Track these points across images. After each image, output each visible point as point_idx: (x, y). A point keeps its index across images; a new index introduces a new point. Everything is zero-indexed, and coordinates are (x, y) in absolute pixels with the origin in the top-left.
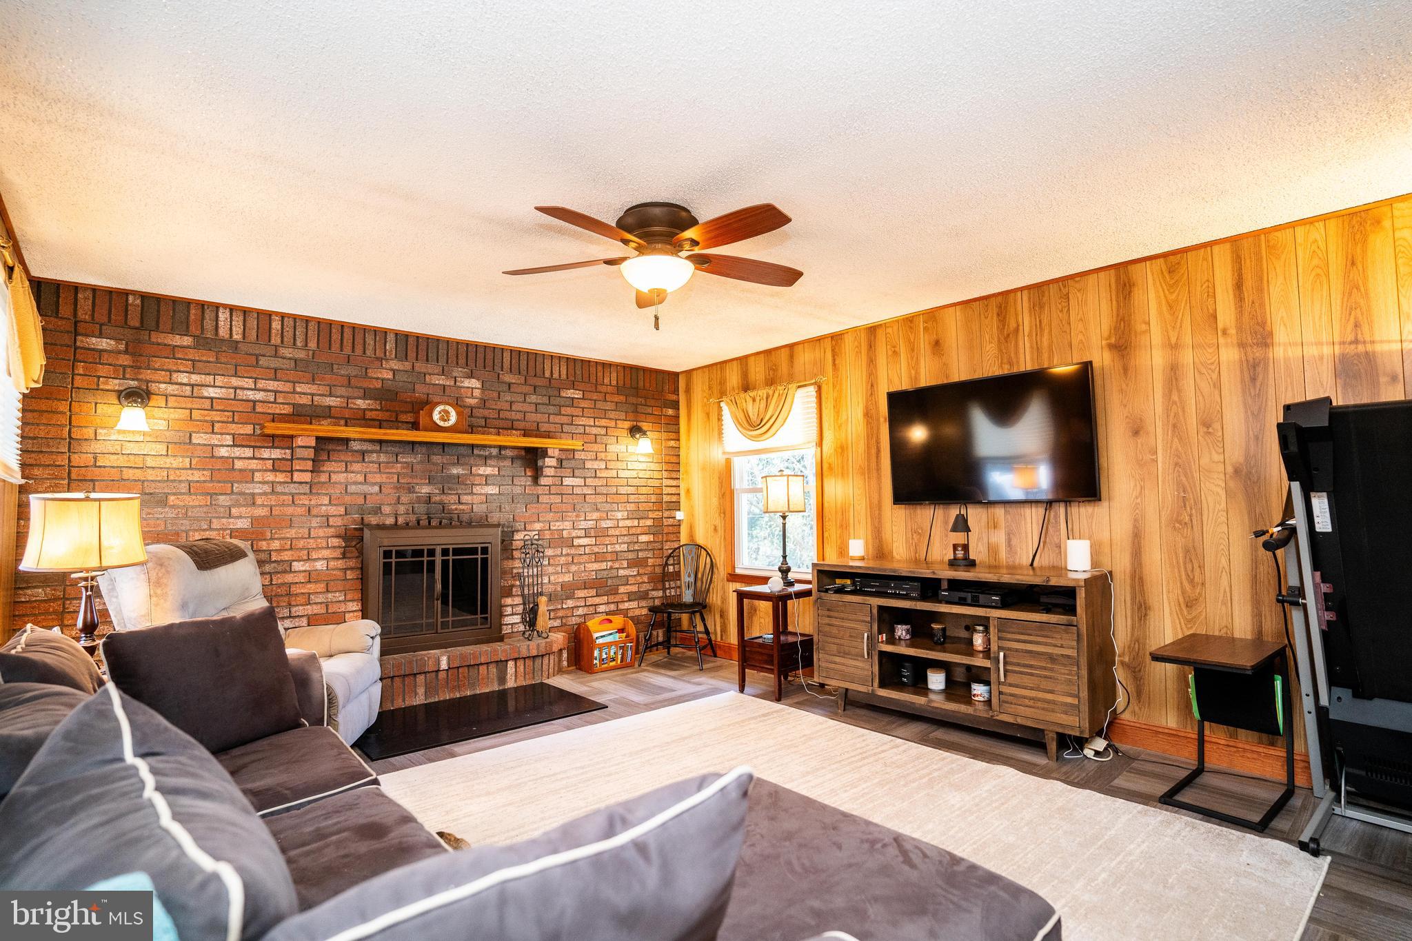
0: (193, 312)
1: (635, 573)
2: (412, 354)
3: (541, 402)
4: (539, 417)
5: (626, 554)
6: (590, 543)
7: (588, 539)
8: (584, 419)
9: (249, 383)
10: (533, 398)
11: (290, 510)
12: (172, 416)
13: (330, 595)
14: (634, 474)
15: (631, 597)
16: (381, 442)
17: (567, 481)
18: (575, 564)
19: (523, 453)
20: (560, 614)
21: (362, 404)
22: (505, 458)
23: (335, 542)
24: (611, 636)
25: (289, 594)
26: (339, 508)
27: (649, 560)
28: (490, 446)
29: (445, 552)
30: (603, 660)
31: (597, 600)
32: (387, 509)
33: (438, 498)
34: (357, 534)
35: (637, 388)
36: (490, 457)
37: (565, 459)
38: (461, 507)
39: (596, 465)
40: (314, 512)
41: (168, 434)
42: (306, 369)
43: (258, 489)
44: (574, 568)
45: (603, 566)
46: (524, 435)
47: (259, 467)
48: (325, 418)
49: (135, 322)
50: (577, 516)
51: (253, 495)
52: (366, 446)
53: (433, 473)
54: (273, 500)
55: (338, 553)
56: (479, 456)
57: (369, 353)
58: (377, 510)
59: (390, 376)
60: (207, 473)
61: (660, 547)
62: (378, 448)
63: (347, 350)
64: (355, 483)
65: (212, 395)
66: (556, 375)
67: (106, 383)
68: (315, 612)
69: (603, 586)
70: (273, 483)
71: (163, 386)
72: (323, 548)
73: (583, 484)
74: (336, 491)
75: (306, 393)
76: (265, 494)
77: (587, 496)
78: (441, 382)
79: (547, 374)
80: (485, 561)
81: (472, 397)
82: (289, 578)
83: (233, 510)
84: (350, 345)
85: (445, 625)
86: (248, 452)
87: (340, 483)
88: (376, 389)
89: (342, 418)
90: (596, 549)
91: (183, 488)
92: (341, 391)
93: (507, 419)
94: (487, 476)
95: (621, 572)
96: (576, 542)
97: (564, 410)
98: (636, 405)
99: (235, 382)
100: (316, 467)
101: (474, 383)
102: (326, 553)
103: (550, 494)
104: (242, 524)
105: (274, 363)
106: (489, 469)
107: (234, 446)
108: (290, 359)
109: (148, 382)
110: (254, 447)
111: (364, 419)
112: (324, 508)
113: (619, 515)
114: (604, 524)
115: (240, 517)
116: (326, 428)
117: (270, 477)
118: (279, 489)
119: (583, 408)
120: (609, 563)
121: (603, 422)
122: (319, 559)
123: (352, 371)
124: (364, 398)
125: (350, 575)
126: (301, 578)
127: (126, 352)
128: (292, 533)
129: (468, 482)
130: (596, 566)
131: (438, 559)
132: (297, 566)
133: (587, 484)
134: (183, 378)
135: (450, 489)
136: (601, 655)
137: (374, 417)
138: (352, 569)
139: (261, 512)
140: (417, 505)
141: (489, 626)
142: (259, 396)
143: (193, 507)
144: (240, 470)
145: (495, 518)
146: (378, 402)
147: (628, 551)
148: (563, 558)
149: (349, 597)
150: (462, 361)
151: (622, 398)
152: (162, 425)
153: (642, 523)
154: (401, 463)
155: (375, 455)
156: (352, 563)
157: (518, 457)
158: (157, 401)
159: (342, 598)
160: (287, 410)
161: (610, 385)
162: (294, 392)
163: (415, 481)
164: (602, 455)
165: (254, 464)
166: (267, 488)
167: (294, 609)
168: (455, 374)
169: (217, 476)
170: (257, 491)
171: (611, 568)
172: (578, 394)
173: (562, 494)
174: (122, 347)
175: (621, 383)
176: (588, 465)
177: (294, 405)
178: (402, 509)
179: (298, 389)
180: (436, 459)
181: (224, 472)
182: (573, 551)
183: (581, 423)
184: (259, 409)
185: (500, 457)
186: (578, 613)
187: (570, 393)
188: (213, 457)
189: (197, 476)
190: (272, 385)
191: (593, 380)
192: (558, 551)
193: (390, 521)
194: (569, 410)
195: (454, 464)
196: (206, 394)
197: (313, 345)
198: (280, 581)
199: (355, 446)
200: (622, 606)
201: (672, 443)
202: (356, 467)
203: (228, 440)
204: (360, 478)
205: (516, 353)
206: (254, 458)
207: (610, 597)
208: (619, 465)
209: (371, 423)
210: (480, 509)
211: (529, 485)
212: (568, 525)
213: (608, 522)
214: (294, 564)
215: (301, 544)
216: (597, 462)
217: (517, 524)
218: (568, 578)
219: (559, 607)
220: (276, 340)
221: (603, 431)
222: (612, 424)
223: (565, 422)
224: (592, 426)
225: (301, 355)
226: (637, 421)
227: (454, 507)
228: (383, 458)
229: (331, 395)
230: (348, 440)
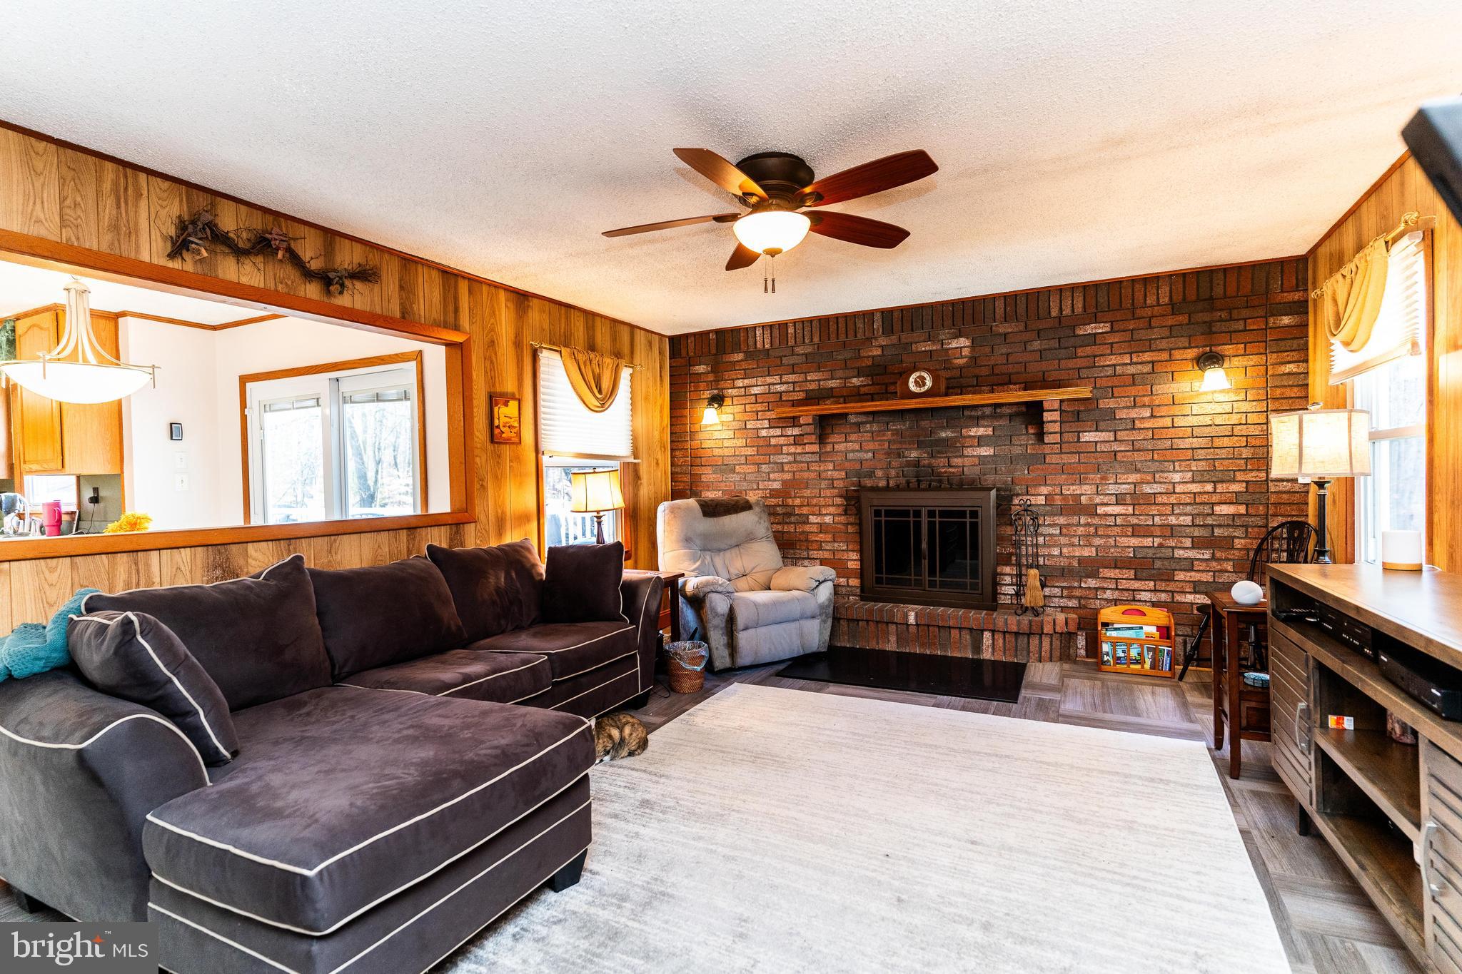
0: (742, 335)
1: (1206, 556)
2: (897, 326)
3: (1047, 347)
4: (1044, 366)
5: (1188, 530)
6: (1123, 512)
7: (1121, 507)
8: (1113, 357)
9: (776, 379)
10: (1037, 345)
11: (806, 475)
12: (736, 411)
13: (836, 545)
14: (1207, 420)
15: (1197, 587)
16: (873, 413)
17: (1086, 437)
18: (1101, 536)
19: (1024, 409)
20: (1077, 593)
21: (856, 381)
22: (1002, 416)
23: (838, 501)
24: (1131, 632)
25: (807, 540)
26: (841, 473)
27: (1236, 541)
28: (983, 406)
29: (931, 514)
30: (1119, 658)
31: (1136, 585)
32: (879, 473)
33: (926, 462)
34: (855, 494)
35: (1211, 298)
36: (983, 417)
37: (1085, 411)
38: (950, 470)
39: (1133, 414)
40: (823, 475)
41: (734, 423)
42: (814, 361)
43: (785, 459)
44: (1098, 541)
45: (1148, 542)
46: (1025, 389)
47: (785, 442)
48: (828, 398)
49: (714, 351)
50: (1102, 479)
51: (782, 463)
52: (864, 419)
53: (922, 439)
54: (795, 467)
55: (840, 510)
56: (971, 417)
57: (860, 335)
58: (871, 474)
59: (879, 352)
60: (755, 449)
61: (1260, 523)
62: (871, 419)
63: (842, 338)
64: (853, 451)
65: (757, 392)
66: (1067, 311)
67: (703, 394)
68: (826, 556)
69: (1143, 566)
70: (795, 454)
71: (730, 391)
72: (829, 506)
73: (1112, 439)
74: (839, 458)
75: (815, 379)
76: (790, 463)
77: (1118, 454)
78: (927, 348)
79: (1054, 313)
80: (974, 526)
81: (962, 357)
82: (807, 528)
83: (771, 475)
84: (844, 332)
85: (932, 584)
86: (778, 432)
87: (842, 452)
88: (869, 366)
89: (841, 397)
90: (1134, 521)
91: (743, 460)
92: (840, 373)
93: (1002, 374)
94: (979, 437)
95: (1179, 553)
96: (1100, 510)
97: (1080, 352)
98: (1210, 324)
99: (769, 380)
100: (822, 440)
101: (964, 342)
102: (832, 510)
103: (1061, 453)
104: (777, 485)
105: (792, 360)
106: (982, 429)
107: (770, 428)
108: (802, 354)
109: (723, 389)
110: (782, 427)
111: (859, 395)
112: (830, 473)
113: (1177, 477)
114: (1148, 489)
115: (775, 480)
116: (830, 408)
117: (792, 450)
118: (799, 458)
119: (1112, 344)
120: (1157, 541)
121: (1147, 357)
122: (827, 514)
123: (847, 354)
124: (858, 376)
125: (851, 529)
126: (814, 529)
127: (712, 372)
128: (808, 493)
129: (958, 445)
130: (1134, 542)
131: (924, 520)
132: (813, 519)
133: (1118, 438)
134: (739, 383)
135: (939, 452)
136: (1114, 651)
137: (867, 392)
138: (851, 524)
139: (788, 476)
140: (905, 469)
141: (980, 592)
142: (783, 388)
143: (749, 473)
144: (775, 446)
145: (990, 479)
146: (870, 378)
147: (1193, 525)
148: (1082, 529)
149: (851, 547)
150: (948, 322)
151: (1183, 319)
152: (730, 417)
153: (1220, 488)
154: (890, 430)
155: (868, 425)
156: (851, 519)
157: (1017, 414)
158: (728, 401)
159: (844, 548)
160: (801, 396)
161: (1158, 305)
162: (806, 381)
163: (904, 446)
164: (1146, 400)
165: (782, 441)
166: (791, 458)
167: (811, 553)
168: (941, 338)
169: (761, 451)
170: (785, 461)
171: (1161, 546)
172: (1102, 328)
173: (1079, 453)
174: (709, 369)
175: (1178, 298)
176: (1122, 414)
177: (806, 391)
178: (893, 473)
179: (809, 378)
180: (925, 424)
181: (765, 448)
182: (1096, 521)
183: (1108, 363)
184: (784, 398)
185: (995, 416)
186: (1105, 596)
187: (1090, 329)
188: (758, 437)
189: (750, 451)
190: (792, 378)
191: (1127, 304)
192: (1075, 520)
193: (882, 483)
194: (1088, 350)
195: (942, 428)
196: (753, 392)
197: (816, 340)
198: (801, 530)
199: (852, 419)
200: (1179, 598)
201: (1291, 368)
202: (853, 437)
203: (766, 424)
204: (857, 447)
205: (1011, 298)
206: (782, 436)
207: (1158, 583)
208: (1176, 410)
209: (866, 397)
210: (971, 471)
211: (1032, 444)
212: (1088, 489)
213: (1155, 486)
214: (810, 517)
215: (814, 501)
216: (1137, 410)
217: (1017, 487)
218: (1088, 552)
219: (1076, 584)
220: (791, 342)
221: (1147, 368)
222: (1165, 356)
223: (1083, 365)
224: (1127, 364)
225: (809, 349)
226: (1211, 346)
227: (943, 470)
228: (875, 427)
229: (832, 379)
230: (847, 414)
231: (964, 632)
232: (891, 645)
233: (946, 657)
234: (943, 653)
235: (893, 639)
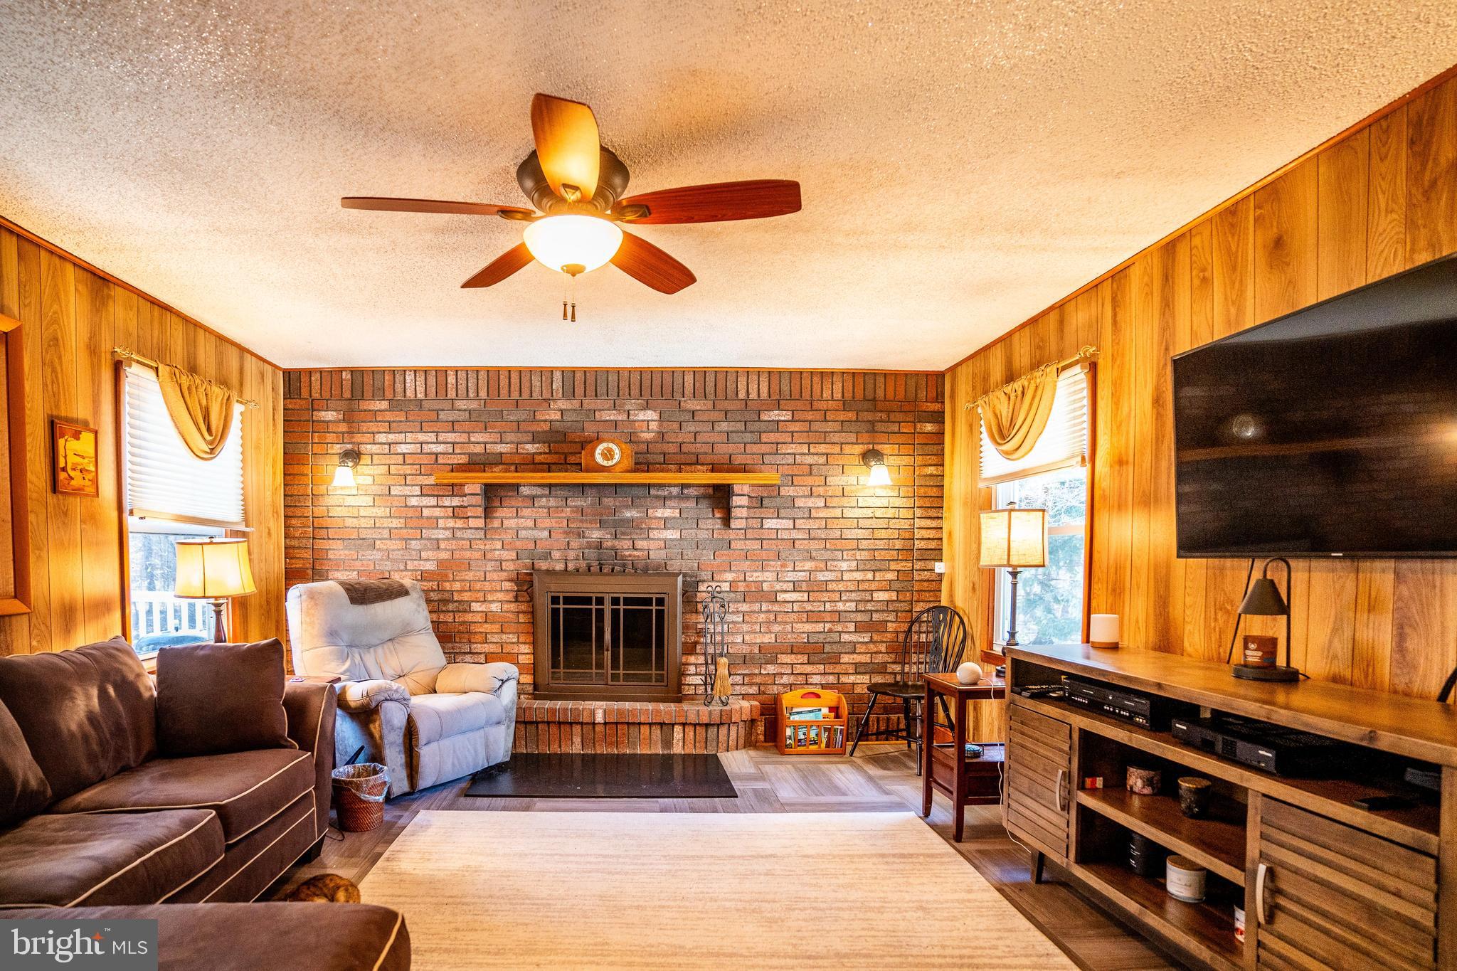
0: (387, 378)
1: (866, 640)
2: (579, 391)
3: (734, 429)
4: (730, 448)
5: (853, 616)
6: (800, 599)
7: (798, 594)
8: (794, 446)
9: (432, 437)
10: (724, 426)
11: (468, 554)
12: (376, 472)
13: (504, 636)
14: (869, 513)
15: (859, 669)
16: (550, 486)
17: (769, 524)
18: (779, 623)
19: (711, 491)
20: (758, 680)
21: (531, 448)
22: (688, 498)
23: (508, 585)
24: (811, 714)
25: (469, 632)
26: (511, 553)
27: (889, 624)
28: (670, 485)
29: (615, 601)
30: (800, 741)
31: (809, 669)
32: (556, 555)
33: (609, 544)
34: (528, 578)
35: (874, 400)
36: (670, 497)
37: (768, 497)
38: (636, 553)
39: (810, 503)
40: (489, 556)
41: (373, 487)
42: (482, 420)
43: (441, 534)
44: (776, 628)
45: (819, 627)
46: (712, 471)
47: (442, 515)
48: (496, 464)
49: (347, 395)
50: (782, 566)
51: (438, 540)
52: (538, 491)
53: (605, 517)
54: (453, 545)
55: (510, 597)
56: (657, 497)
57: (536, 395)
58: (547, 556)
59: (557, 416)
60: (402, 521)
61: (907, 609)
62: (547, 492)
63: (515, 395)
64: (525, 528)
65: (405, 451)
66: (753, 395)
67: (332, 448)
68: (492, 650)
69: (817, 652)
70: (453, 529)
71: (369, 446)
72: (496, 591)
73: (792, 527)
74: (508, 536)
75: (480, 442)
76: (447, 539)
77: (797, 542)
78: (612, 418)
79: (742, 395)
80: (660, 614)
81: (648, 431)
82: (469, 617)
83: (423, 554)
84: (517, 389)
85: (615, 677)
86: (433, 501)
87: (512, 529)
88: (546, 432)
89: (512, 464)
90: (809, 607)
91: (386, 534)
92: (510, 437)
93: (689, 453)
94: (665, 520)
95: (845, 637)
96: (781, 597)
97: (764, 438)
98: (873, 423)
99: (421, 437)
100: (488, 513)
101: (651, 415)
102: (500, 596)
103: (746, 539)
104: (430, 566)
105: (451, 416)
106: (668, 510)
107: (422, 495)
108: (465, 410)
109: (359, 444)
110: (437, 496)
111: (534, 463)
112: (497, 552)
113: (844, 566)
114: (821, 576)
115: (428, 560)
116: (496, 476)
117: (451, 523)
118: (459, 534)
119: (792, 432)
120: (828, 626)
121: (822, 448)
122: (494, 601)
123: (520, 415)
124: (533, 441)
125: (522, 618)
126: (478, 618)
127: (344, 420)
128: (470, 576)
129: (644, 526)
130: (808, 627)
131: (607, 608)
132: (475, 606)
133: (797, 526)
134: (382, 438)
135: (623, 533)
136: (796, 734)
137: (543, 461)
138: (524, 612)
139: (445, 555)
140: (586, 551)
141: (665, 684)
142: (440, 448)
143: (393, 550)
144: (427, 517)
145: (675, 565)
146: (546, 445)
147: (857, 611)
148: (763, 615)
149: (522, 639)
150: (635, 391)
151: (852, 415)
152: (369, 480)
153: (879, 576)
154: (570, 507)
155: (544, 499)
156: (523, 607)
157: (705, 497)
158: (366, 460)
159: (515, 640)
160: (463, 459)
161: (833, 399)
162: (469, 442)
163: (585, 526)
164: (821, 491)
165: (437, 512)
166: (448, 534)
167: (473, 646)
168: (627, 407)
169: (410, 524)
170: (441, 536)
171: (830, 631)
172: (785, 416)
173: (762, 539)
174: (341, 417)
175: (848, 395)
176: (799, 503)
177: (469, 454)
178: (572, 555)
179: (473, 439)
180: (609, 501)
181: (416, 521)
182: (776, 608)
183: (789, 451)
184: (440, 461)
185: (682, 497)
186: (782, 682)
187: (774, 415)
188: (406, 506)
189: (395, 523)
190: (451, 437)
191: (806, 395)
192: (756, 607)
193: (560, 567)
194: (772, 437)
195: (627, 507)
196: (399, 451)
197: (483, 394)
198: (461, 619)
199: (525, 491)
200: (844, 679)
201: (931, 470)
202: (526, 512)
203: (417, 490)
204: (530, 523)
205: (700, 374)
206: (437, 506)
207: (827, 666)
208: (845, 501)
209: (540, 467)
210: (657, 556)
211: (718, 529)
212: (769, 576)
213: (827, 573)
214: (473, 604)
215: (478, 586)
216: (812, 499)
217: (703, 573)
218: (768, 639)
219: (757, 671)
220: (452, 394)
221: (822, 460)
222: (837, 449)
223: (768, 451)
224: (805, 454)
225: (474, 405)
226: (873, 444)
227: (627, 553)
228: (552, 502)
229: (501, 442)
230: (518, 485)
231: (653, 728)
232: (576, 748)
233: (635, 755)
234: (632, 752)
235: (577, 740)
